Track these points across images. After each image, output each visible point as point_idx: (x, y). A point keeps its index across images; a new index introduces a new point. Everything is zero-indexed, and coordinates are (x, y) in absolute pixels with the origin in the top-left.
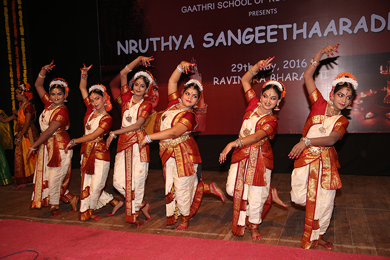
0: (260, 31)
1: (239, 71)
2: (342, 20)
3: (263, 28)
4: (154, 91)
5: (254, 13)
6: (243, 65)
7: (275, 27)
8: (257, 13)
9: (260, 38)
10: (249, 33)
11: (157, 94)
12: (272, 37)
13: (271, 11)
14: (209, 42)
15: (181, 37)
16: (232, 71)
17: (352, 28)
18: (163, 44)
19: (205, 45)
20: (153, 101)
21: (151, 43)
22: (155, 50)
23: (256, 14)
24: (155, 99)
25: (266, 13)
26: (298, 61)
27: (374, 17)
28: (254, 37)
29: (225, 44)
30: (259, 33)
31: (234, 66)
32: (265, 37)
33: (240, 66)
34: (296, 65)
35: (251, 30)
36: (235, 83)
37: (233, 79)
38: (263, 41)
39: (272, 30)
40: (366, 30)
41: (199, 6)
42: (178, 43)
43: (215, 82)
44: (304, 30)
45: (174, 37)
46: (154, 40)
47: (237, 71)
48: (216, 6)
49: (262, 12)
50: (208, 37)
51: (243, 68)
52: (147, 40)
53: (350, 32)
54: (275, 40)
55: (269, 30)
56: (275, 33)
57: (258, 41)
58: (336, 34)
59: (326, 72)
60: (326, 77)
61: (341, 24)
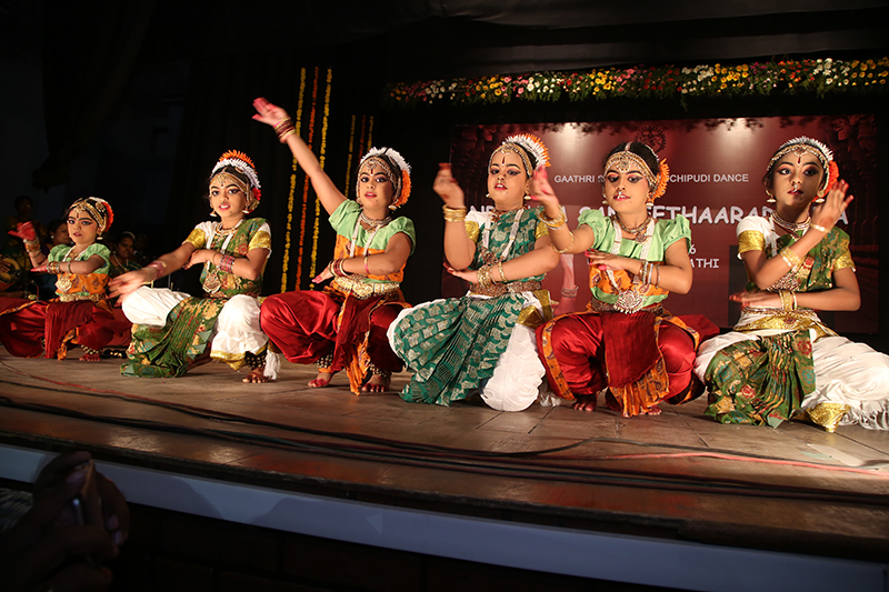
2: (733, 209)
7: (663, 208)
39: (658, 211)
41: (576, 177)
44: (694, 214)
48: (596, 178)
55: (655, 212)
56: (663, 214)
58: (727, 222)
59: (716, 260)
60: (716, 266)
61: (732, 212)
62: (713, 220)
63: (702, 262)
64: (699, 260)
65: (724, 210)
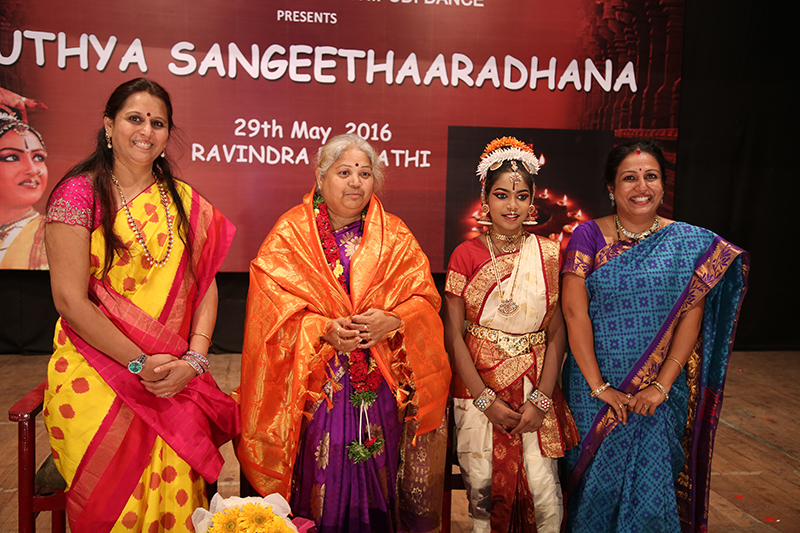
0: (301, 56)
1: (251, 135)
2: (457, 57)
3: (308, 49)
4: (35, 162)
5: (288, 15)
6: (262, 123)
7: (332, 51)
8: (295, 16)
9: (300, 70)
10: (276, 56)
11: (44, 170)
12: (325, 71)
13: (324, 16)
14: (184, 64)
15: (113, 40)
16: (237, 133)
17: (474, 75)
18: (63, 52)
19: (173, 68)
20: (31, 188)
21: (28, 44)
22: (40, 61)
23: (292, 17)
24: (38, 184)
25: (313, 19)
26: (375, 126)
27: (509, 60)
28: (288, 67)
29: (222, 73)
30: (298, 58)
31: (240, 124)
32: (309, 70)
33: (254, 125)
34: (371, 135)
35: (282, 50)
36: (241, 159)
37: (237, 151)
38: (306, 78)
39: (326, 57)
40: (497, 84)
42: (104, 54)
43: (195, 155)
44: (388, 66)
45: (93, 39)
46: (39, 37)
47: (247, 135)
49: (306, 15)
50: (182, 51)
51: (262, 130)
52: (17, 35)
53: (470, 82)
54: (331, 79)
55: (318, 56)
56: (332, 64)
57: (295, 76)
58: (445, 82)
59: (425, 153)
60: (425, 164)
61: (455, 65)
62: (422, 76)
63: (402, 157)
64: (397, 153)
65: (440, 60)
